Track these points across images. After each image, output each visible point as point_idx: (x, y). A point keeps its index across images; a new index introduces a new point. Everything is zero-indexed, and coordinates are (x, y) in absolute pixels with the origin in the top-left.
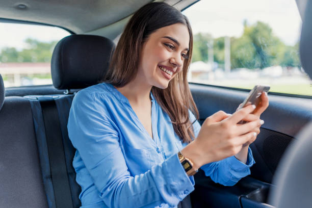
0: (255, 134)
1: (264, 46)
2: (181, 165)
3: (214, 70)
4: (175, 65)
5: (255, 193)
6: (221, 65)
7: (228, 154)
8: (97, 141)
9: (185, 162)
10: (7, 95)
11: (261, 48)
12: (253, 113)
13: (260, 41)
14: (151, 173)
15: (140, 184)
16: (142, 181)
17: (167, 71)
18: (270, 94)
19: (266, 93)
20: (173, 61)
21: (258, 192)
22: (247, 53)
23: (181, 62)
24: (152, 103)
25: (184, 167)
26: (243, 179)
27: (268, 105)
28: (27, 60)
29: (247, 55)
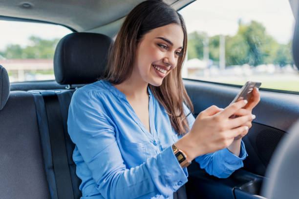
0: (247, 128)
1: (258, 44)
2: (175, 156)
3: (209, 67)
5: (248, 185)
6: (215, 63)
7: (220, 146)
8: (93, 136)
9: (179, 154)
10: (12, 90)
11: (254, 46)
12: (245, 107)
13: (254, 39)
14: (146, 165)
15: (136, 176)
16: (137, 172)
17: (161, 70)
18: (261, 89)
19: (257, 89)
20: (167, 60)
21: (251, 184)
22: (241, 50)
24: (149, 97)
25: (178, 159)
26: (236, 171)
27: (259, 100)
28: (31, 57)
29: (242, 53)
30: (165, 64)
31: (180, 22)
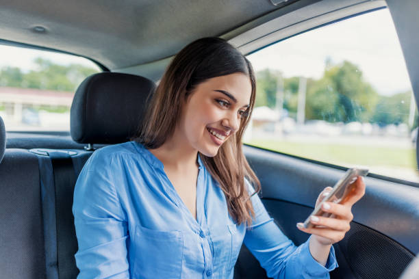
4: (227, 128)
10: (9, 147)
17: (217, 135)
20: (226, 123)
23: (237, 123)
24: (199, 170)
28: (34, 86)
30: (223, 128)
31: (248, 72)
